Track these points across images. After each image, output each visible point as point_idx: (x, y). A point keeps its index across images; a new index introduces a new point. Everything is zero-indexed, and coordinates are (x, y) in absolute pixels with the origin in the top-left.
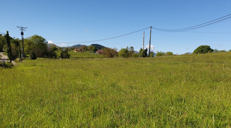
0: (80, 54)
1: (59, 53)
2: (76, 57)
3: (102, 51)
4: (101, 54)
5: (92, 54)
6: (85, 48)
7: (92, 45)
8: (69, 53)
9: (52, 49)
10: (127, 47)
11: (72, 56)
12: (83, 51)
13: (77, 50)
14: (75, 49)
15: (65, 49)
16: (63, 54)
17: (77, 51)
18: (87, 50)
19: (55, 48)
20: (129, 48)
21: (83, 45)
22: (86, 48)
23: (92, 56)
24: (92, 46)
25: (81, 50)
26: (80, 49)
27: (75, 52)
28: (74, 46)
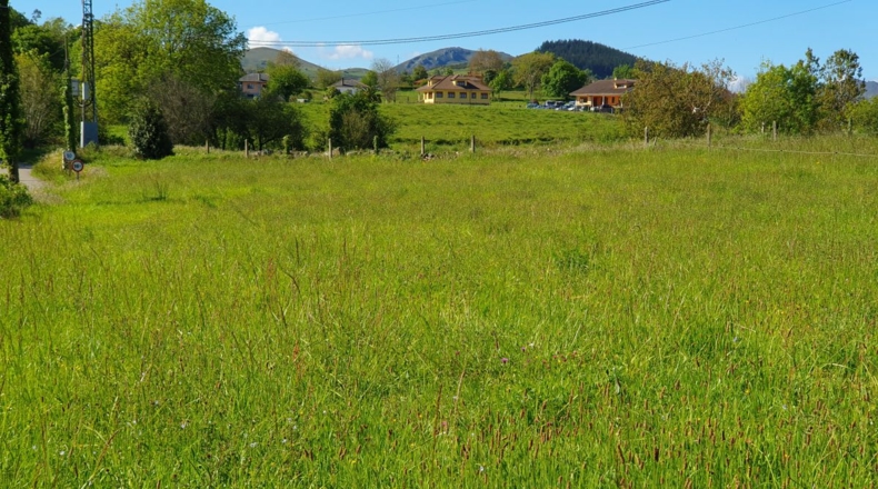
0: (459, 119)
1: (315, 114)
2: (436, 137)
3: (613, 86)
4: (607, 108)
5: (542, 114)
6: (492, 75)
7: (547, 47)
8: (385, 108)
9: (273, 85)
10: (810, 54)
11: (402, 133)
12: (484, 95)
13: (441, 87)
14: (430, 84)
15: (360, 82)
16: (345, 118)
17: (439, 94)
18: (507, 85)
19: (295, 82)
20: (822, 63)
21: (483, 54)
22: (501, 75)
23: (544, 128)
24: (548, 56)
25: (470, 86)
26: (460, 83)
27: (429, 101)
28: (417, 62)
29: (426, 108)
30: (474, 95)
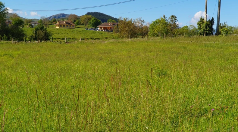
0: (67, 32)
2: (62, 38)
3: (109, 24)
4: (107, 30)
5: (90, 32)
6: (75, 21)
7: (88, 14)
10: (164, 16)
11: (53, 36)
12: (73, 26)
13: (61, 24)
14: (58, 23)
15: (37, 22)
16: (37, 32)
17: (61, 26)
18: (79, 24)
19: (20, 22)
20: (167, 19)
21: (72, 15)
22: (77, 21)
23: (91, 35)
24: (90, 16)
25: (69, 24)
26: (66, 23)
27: (57, 27)
28: (52, 17)
29: (57, 29)
30: (70, 26)
